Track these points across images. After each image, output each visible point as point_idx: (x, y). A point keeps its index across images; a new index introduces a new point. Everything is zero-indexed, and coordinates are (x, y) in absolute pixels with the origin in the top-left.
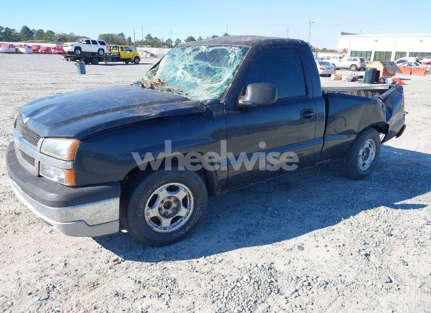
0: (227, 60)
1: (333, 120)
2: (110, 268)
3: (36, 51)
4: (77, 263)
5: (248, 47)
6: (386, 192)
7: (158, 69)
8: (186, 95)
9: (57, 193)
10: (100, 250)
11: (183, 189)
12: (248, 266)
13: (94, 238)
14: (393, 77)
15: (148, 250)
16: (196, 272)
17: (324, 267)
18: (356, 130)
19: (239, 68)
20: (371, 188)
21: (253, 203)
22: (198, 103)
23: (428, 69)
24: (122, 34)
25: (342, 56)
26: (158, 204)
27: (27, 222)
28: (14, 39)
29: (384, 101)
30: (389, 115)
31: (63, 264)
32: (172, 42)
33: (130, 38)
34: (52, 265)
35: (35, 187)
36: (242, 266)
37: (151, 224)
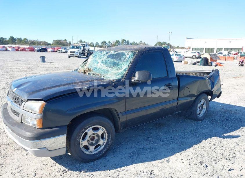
0: (125, 58)
1: (182, 89)
2: (61, 176)
3: (17, 50)
4: (42, 173)
5: (136, 51)
6: (214, 128)
7: (87, 62)
8: (103, 77)
9: (31, 132)
10: (55, 165)
11: (101, 129)
12: (139, 172)
13: (52, 158)
14: (216, 62)
15: (82, 164)
16: (110, 176)
17: (181, 172)
18: (196, 94)
19: (131, 63)
20: (206, 125)
21: (141, 135)
22: (110, 81)
23: (235, 57)
24: (66, 40)
25: (187, 50)
26: (87, 138)
27: (13, 149)
28: (5, 43)
29: (210, 78)
30: (213, 86)
31: (33, 174)
32: (94, 44)
33: (70, 42)
34: (28, 174)
35: (19, 129)
36: (135, 172)
37: (83, 149)
